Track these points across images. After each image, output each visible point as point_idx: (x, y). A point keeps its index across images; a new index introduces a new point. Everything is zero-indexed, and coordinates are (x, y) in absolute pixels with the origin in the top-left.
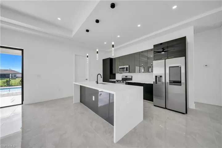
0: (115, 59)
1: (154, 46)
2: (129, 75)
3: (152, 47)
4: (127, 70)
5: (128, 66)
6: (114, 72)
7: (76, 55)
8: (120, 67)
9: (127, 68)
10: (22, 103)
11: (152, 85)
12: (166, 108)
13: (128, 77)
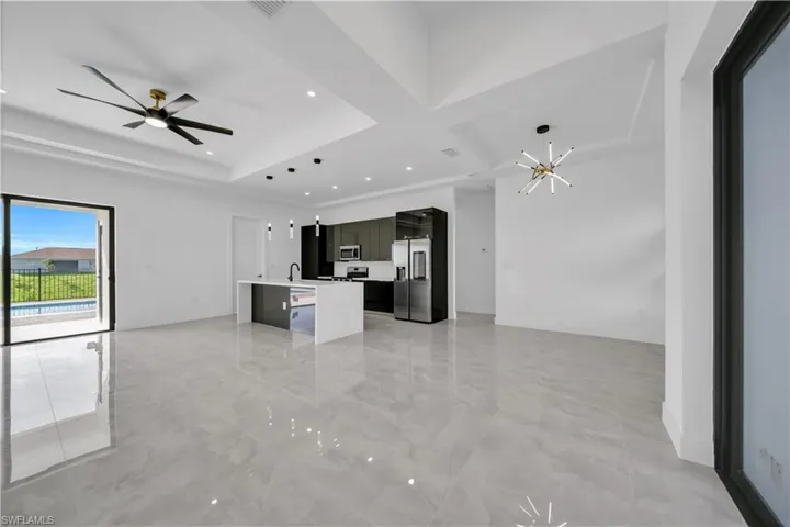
0: (332, 227)
1: (397, 214)
2: (360, 265)
3: (394, 215)
4: (356, 255)
5: (358, 247)
6: (328, 260)
7: (234, 217)
8: (342, 248)
9: (356, 250)
10: (112, 328)
11: (392, 283)
12: (409, 320)
13: (360, 271)
